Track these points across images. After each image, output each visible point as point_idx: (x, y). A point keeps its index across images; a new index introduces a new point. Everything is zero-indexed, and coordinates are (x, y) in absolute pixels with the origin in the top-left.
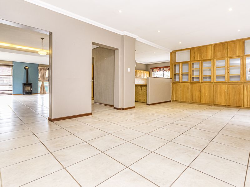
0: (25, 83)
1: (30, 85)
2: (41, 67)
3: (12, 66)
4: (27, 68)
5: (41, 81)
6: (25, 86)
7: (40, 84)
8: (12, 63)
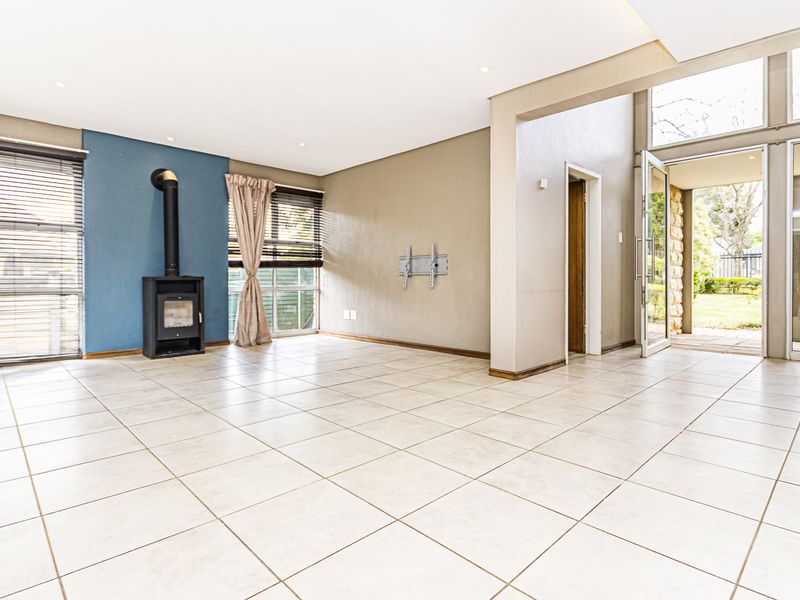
0: (160, 274)
1: (191, 288)
2: (241, 180)
3: (77, 160)
4: (169, 175)
5: (240, 264)
6: (159, 296)
7: (237, 282)
8: (79, 141)
